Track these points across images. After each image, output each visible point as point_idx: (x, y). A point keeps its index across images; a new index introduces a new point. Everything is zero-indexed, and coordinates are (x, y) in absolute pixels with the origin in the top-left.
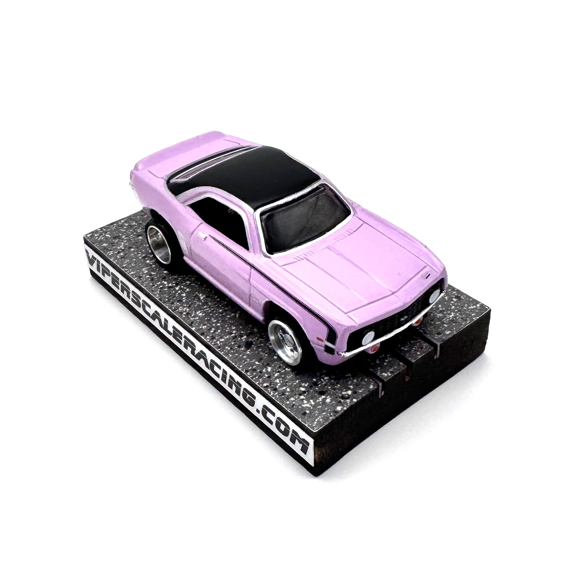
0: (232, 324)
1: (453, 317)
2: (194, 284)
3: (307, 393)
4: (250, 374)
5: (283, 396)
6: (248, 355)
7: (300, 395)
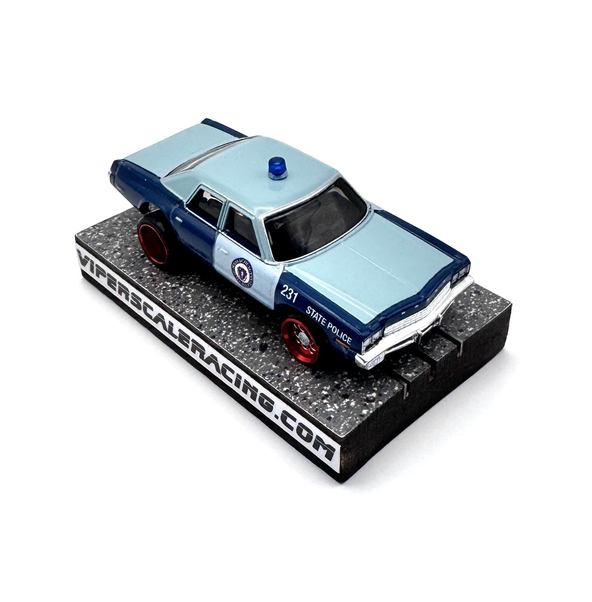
0: (243, 326)
1: (474, 313)
2: (199, 285)
3: (329, 397)
4: (267, 378)
5: (305, 401)
6: (263, 358)
7: (323, 399)
